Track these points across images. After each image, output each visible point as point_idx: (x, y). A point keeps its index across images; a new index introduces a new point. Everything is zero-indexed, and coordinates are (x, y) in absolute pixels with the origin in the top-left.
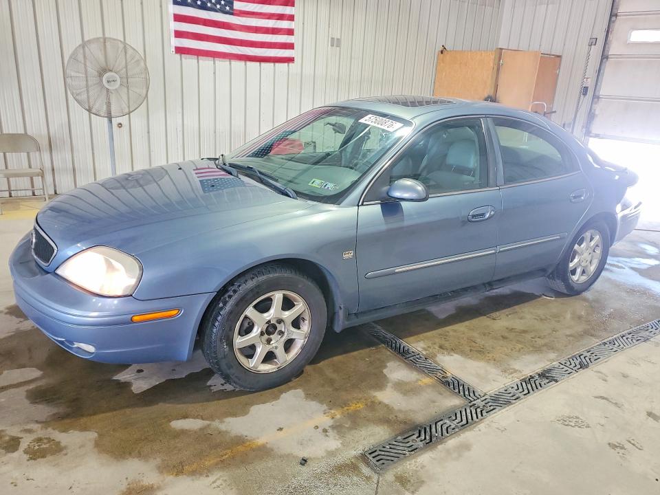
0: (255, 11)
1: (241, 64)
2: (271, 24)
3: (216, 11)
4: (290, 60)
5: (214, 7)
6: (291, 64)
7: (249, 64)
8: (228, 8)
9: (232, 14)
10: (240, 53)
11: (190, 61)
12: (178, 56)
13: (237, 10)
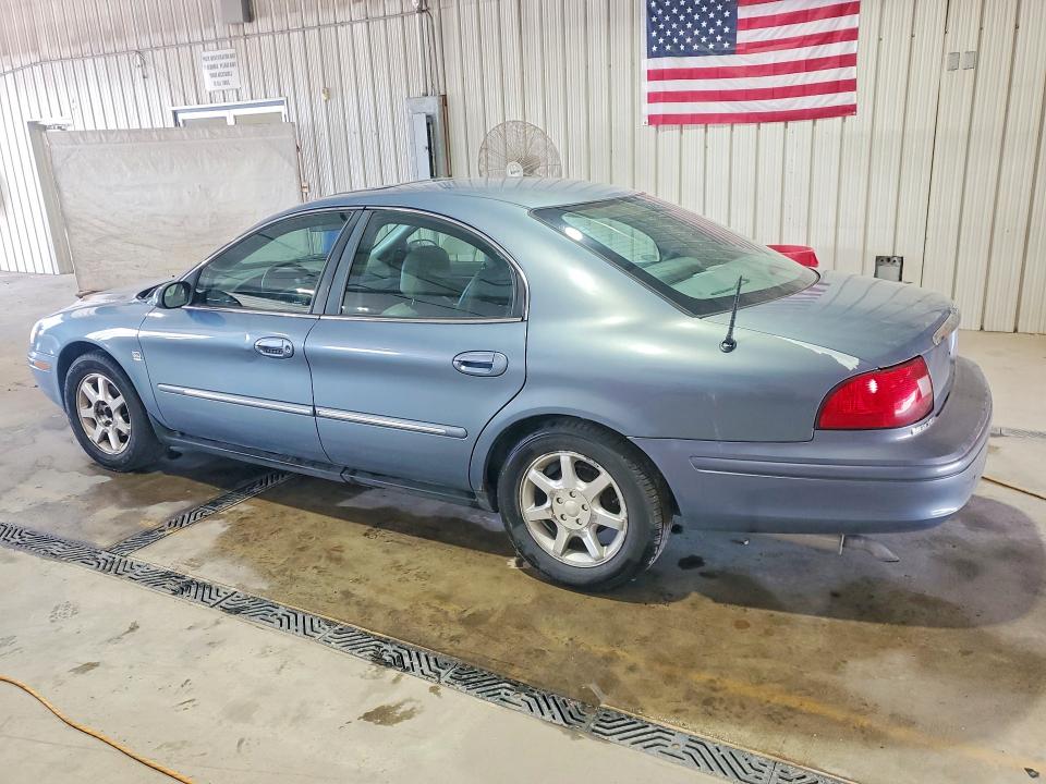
0: (776, 38)
1: (750, 129)
2: (804, 54)
3: (706, 54)
4: (850, 110)
5: (705, 49)
6: (849, 118)
7: (766, 127)
8: (726, 45)
9: (733, 53)
10: (745, 111)
11: (670, 133)
12: (652, 128)
13: (742, 44)
